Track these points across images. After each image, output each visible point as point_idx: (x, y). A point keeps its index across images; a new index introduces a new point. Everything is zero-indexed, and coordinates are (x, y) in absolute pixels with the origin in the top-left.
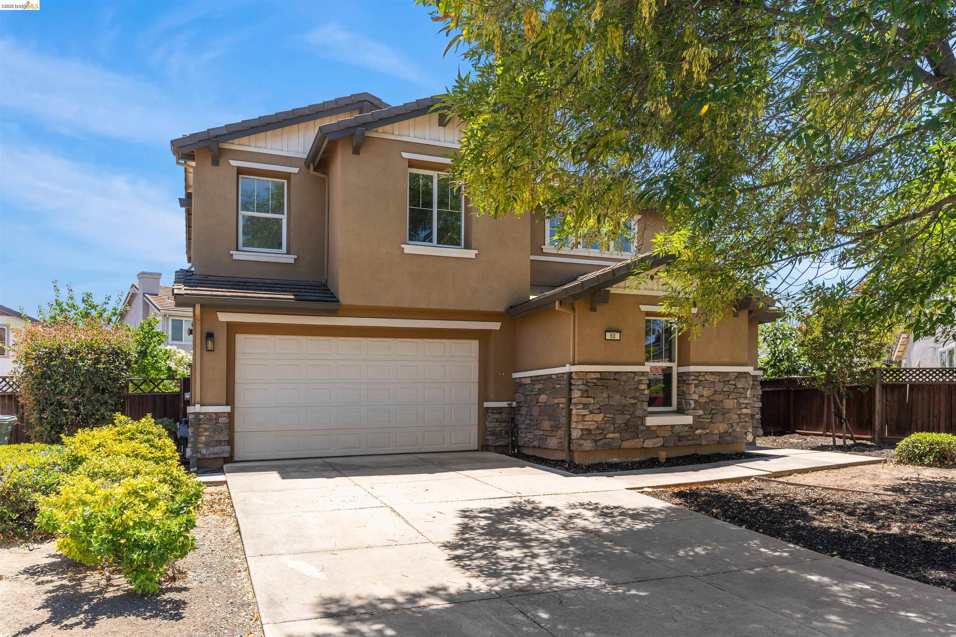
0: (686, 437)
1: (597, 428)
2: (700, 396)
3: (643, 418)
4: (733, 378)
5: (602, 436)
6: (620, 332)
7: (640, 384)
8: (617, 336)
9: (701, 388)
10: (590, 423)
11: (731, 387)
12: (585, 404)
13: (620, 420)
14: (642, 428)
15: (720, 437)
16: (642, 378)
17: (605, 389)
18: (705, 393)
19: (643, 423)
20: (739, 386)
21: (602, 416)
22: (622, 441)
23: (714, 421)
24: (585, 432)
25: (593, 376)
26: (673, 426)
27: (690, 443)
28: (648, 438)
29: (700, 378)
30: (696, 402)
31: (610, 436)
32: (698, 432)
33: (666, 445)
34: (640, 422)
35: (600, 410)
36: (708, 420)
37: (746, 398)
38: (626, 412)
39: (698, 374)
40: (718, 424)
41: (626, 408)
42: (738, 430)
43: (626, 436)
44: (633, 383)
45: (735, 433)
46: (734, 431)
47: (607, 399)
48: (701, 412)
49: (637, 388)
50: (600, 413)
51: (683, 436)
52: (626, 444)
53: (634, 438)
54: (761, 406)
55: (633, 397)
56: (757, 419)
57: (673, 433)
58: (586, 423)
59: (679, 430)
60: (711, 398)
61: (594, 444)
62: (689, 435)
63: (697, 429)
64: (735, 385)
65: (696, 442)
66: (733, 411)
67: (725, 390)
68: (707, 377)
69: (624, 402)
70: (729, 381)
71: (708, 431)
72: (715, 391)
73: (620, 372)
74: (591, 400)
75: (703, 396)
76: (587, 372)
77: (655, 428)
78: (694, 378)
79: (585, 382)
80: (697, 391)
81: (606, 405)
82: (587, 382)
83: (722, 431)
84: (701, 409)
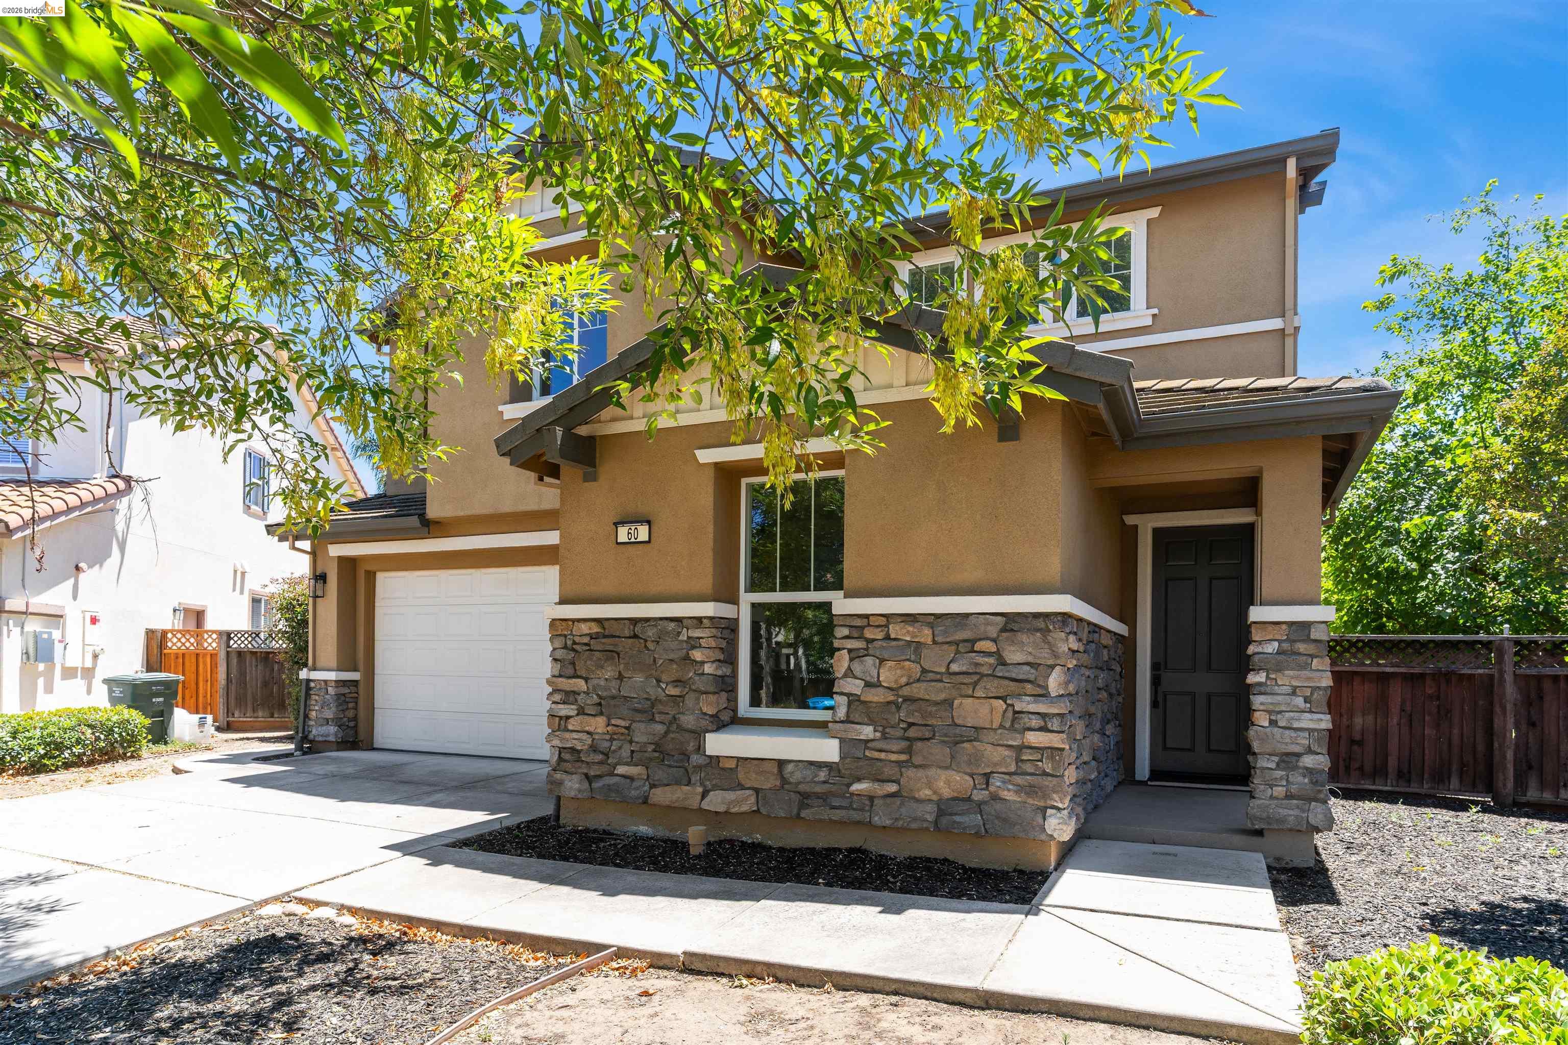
0: (823, 798)
1: (594, 748)
2: (868, 685)
3: (699, 735)
4: (993, 632)
5: (604, 769)
6: (649, 522)
7: (694, 647)
8: (643, 533)
9: (869, 660)
10: (575, 735)
11: (981, 659)
12: (567, 693)
13: (643, 733)
14: (695, 759)
15: (941, 813)
16: (697, 633)
17: (613, 658)
18: (887, 676)
19: (700, 748)
20: (1014, 655)
21: (601, 721)
22: (653, 786)
23: (917, 760)
24: (567, 756)
25: (584, 628)
26: (781, 763)
27: (837, 815)
28: (715, 788)
29: (868, 634)
30: (853, 700)
31: (621, 770)
32: (856, 787)
33: (763, 811)
34: (691, 746)
35: (600, 709)
36: (894, 757)
37: (1044, 695)
38: (658, 717)
39: (858, 622)
40: (932, 772)
41: (660, 707)
42: (1009, 796)
43: (660, 774)
44: (674, 645)
45: (998, 806)
46: (995, 797)
47: (614, 684)
48: (867, 732)
49: (687, 658)
50: (601, 714)
51: (817, 796)
52: (661, 796)
53: (678, 783)
54: (1330, 726)
55: (677, 682)
56: (1309, 771)
57: (784, 781)
58: (567, 735)
59: (798, 776)
60: (906, 691)
61: (586, 785)
62: (830, 794)
63: (859, 780)
64: (998, 655)
65: (856, 816)
66: (992, 737)
67: (954, 667)
68: (895, 630)
69: (653, 692)
70: (973, 642)
71: (893, 788)
72: (924, 671)
73: (647, 620)
74: (581, 684)
75: (878, 685)
76: (574, 621)
77: (732, 764)
78: (846, 631)
79: (569, 643)
80: (857, 668)
81: (613, 698)
82: (574, 643)
83: (947, 793)
84: (871, 722)
